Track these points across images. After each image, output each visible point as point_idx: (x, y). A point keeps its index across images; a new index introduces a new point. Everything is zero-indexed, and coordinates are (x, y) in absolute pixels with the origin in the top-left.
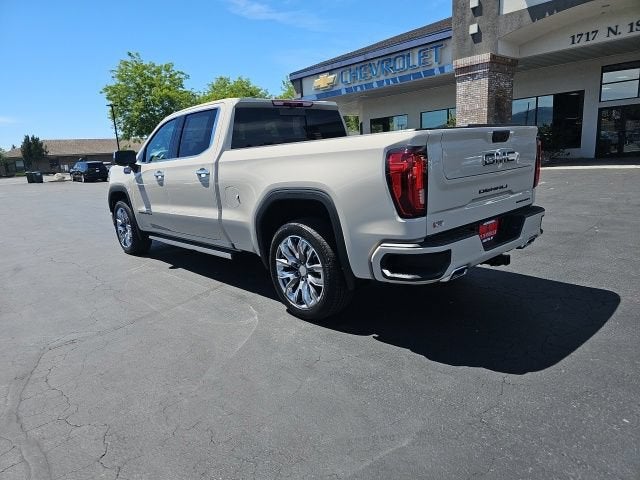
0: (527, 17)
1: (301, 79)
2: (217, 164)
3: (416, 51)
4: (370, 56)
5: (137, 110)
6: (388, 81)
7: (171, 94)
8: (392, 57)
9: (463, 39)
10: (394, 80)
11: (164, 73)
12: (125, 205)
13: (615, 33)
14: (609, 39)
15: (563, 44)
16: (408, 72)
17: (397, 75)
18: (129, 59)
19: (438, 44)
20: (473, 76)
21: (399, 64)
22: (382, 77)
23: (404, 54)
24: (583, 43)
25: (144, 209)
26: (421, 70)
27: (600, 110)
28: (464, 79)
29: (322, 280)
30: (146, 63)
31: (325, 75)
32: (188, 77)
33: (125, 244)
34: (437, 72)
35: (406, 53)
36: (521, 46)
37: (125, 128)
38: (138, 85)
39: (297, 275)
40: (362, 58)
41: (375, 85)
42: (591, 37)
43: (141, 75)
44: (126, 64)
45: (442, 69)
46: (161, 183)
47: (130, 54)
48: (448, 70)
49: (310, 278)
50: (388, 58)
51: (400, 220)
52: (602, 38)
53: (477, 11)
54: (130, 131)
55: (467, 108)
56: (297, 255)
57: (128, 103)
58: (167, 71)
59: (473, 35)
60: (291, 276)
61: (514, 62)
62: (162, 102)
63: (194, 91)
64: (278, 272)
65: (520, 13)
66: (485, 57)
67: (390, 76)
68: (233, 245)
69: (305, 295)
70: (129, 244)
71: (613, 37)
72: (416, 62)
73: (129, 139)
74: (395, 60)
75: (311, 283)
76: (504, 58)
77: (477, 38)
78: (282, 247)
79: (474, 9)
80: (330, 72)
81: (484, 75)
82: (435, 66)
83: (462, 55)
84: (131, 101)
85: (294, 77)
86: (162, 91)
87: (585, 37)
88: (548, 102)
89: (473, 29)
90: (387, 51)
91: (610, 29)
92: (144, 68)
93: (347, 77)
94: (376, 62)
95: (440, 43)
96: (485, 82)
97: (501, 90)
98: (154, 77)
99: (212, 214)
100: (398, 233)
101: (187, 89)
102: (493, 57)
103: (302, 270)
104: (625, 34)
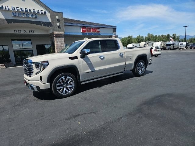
0: (6, 22)
13: (26, 32)
14: (24, 33)
15: (12, 32)
24: (18, 33)
25: (90, 70)
42: (20, 31)
52: (22, 32)
65: (2, 19)
68: (124, 70)
87: (18, 31)
91: (24, 31)
99: (123, 63)
104: (28, 33)
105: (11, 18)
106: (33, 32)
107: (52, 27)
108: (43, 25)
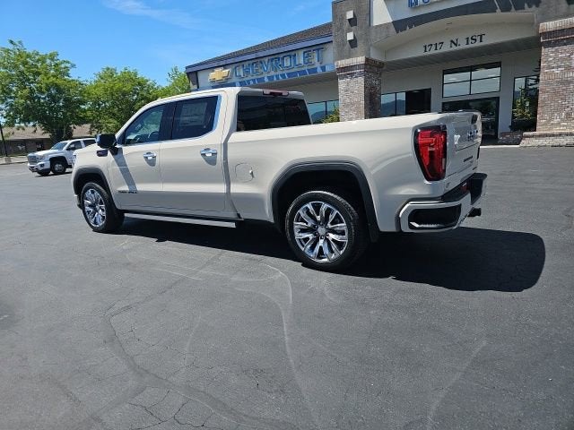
0: (392, 29)
1: (196, 72)
2: (225, 145)
3: (301, 53)
4: (261, 54)
5: (22, 97)
6: (277, 76)
7: (58, 82)
8: (281, 56)
9: (342, 44)
10: (283, 76)
11: (48, 61)
12: (98, 186)
13: (456, 45)
14: (452, 49)
15: (418, 52)
16: (296, 70)
17: (285, 72)
18: (11, 47)
19: (319, 47)
20: (352, 75)
21: (287, 62)
22: (273, 73)
23: (291, 54)
24: (433, 51)
25: (126, 188)
26: (306, 68)
27: (443, 104)
28: (345, 76)
29: (346, 236)
30: (29, 51)
31: (220, 69)
32: (73, 66)
33: (95, 223)
34: (319, 71)
35: (293, 53)
36: (386, 52)
37: (8, 115)
38: (22, 72)
39: (315, 235)
40: (253, 56)
41: (266, 80)
42: (438, 47)
43: (25, 63)
44: (7, 51)
45: (323, 68)
46: (152, 163)
47: (12, 42)
48: (328, 69)
49: (332, 236)
50: (276, 58)
51: (427, 182)
52: (446, 48)
53: (353, 22)
54: (14, 118)
55: (348, 101)
56: (318, 218)
57: (11, 91)
58: (52, 59)
59: (350, 41)
60: (311, 236)
61: (381, 65)
62: (48, 90)
63: (81, 80)
64: (296, 233)
65: (386, 26)
66: (361, 60)
67: (279, 73)
68: (239, 215)
69: (326, 251)
70: (101, 223)
71: (454, 48)
72: (301, 61)
73: (13, 126)
74: (283, 59)
75: (333, 240)
76: (375, 61)
77: (353, 43)
78: (301, 212)
79: (350, 20)
80: (225, 66)
81: (360, 74)
82: (318, 65)
83: (342, 58)
84: (14, 89)
85: (190, 70)
86: (48, 79)
87: (434, 47)
88: (402, 97)
89: (350, 36)
90: (275, 51)
91: (452, 41)
92: (28, 56)
93: (241, 72)
94: (266, 59)
95: (321, 46)
96: (361, 80)
97: (373, 87)
98: (39, 65)
99: (220, 188)
100: (425, 192)
101: (75, 78)
102: (367, 60)
103: (321, 230)
104: (463, 46)
105: (407, 13)
106: (478, 39)
107: (537, 6)
108: (499, 10)
